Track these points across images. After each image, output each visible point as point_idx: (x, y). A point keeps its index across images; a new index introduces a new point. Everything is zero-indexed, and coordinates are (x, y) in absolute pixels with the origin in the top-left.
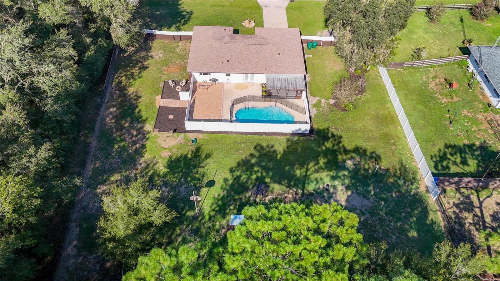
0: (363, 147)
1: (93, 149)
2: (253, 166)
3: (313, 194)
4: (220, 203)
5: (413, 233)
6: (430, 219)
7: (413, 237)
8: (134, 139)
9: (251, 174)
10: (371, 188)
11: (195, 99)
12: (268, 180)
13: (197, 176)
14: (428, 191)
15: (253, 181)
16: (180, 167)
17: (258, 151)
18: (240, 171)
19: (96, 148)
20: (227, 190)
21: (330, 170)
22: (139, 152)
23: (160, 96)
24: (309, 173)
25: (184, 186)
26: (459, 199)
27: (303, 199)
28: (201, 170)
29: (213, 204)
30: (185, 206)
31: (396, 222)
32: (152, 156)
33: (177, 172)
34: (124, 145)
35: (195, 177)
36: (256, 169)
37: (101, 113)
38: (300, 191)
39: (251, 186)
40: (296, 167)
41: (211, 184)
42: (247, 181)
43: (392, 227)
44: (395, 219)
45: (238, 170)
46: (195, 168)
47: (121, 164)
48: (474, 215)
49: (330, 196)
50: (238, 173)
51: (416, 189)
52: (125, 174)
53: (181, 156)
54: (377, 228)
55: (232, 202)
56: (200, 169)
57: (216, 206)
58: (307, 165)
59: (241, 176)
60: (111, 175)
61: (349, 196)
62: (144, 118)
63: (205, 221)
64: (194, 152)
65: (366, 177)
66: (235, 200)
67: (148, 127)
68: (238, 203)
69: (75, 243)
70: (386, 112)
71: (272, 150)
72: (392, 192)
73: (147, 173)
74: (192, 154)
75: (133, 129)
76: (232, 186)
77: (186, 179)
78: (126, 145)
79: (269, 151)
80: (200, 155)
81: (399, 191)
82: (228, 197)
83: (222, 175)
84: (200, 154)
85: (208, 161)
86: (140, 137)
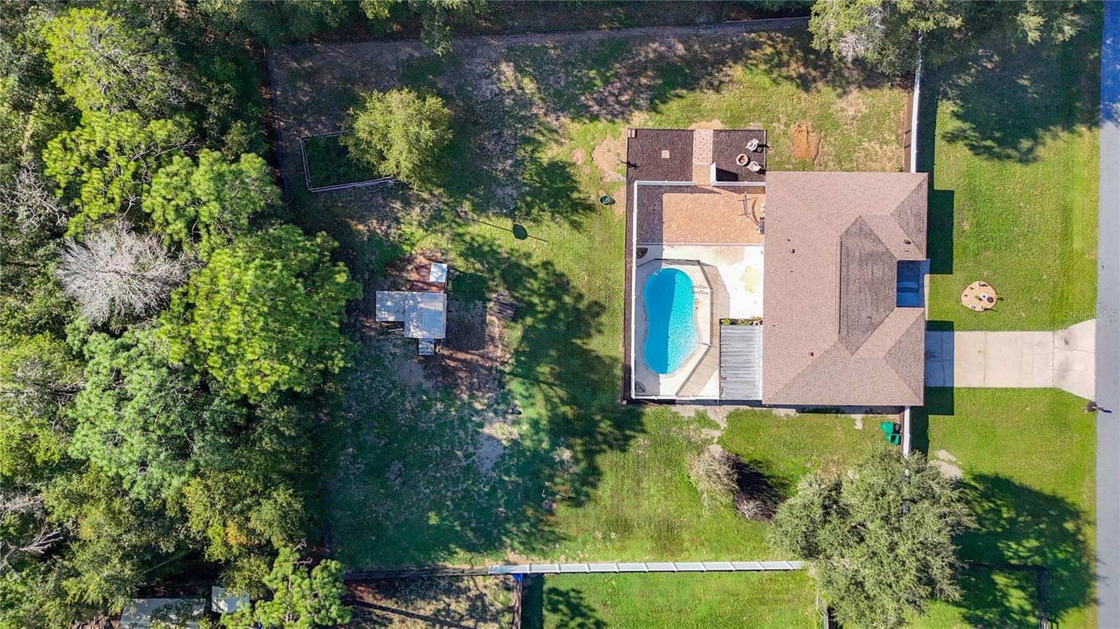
0: (600, 484)
1: (585, 37)
2: (558, 298)
3: (503, 388)
4: (486, 248)
5: (434, 520)
6: (458, 550)
7: (428, 518)
8: (611, 100)
9: (540, 295)
10: (514, 478)
11: (715, 192)
12: (529, 320)
13: (535, 211)
14: (508, 563)
15: (526, 298)
16: (552, 182)
17: (590, 306)
18: (546, 277)
19: (587, 42)
20: (509, 258)
21: (551, 420)
22: (581, 112)
23: (721, 127)
24: (543, 386)
25: (515, 192)
26: (492, 605)
27: (494, 372)
28: (547, 216)
29: (484, 237)
30: (479, 197)
31: (453, 501)
32: (574, 135)
33: (541, 180)
34: (596, 85)
35: (533, 208)
36: (551, 303)
37: (670, 31)
38: (508, 369)
39: (517, 295)
40: (557, 368)
41: (520, 233)
42: (526, 288)
43: (443, 492)
44: (457, 500)
45: (547, 274)
46: (550, 206)
47: (554, 88)
48: (463, 616)
49: (500, 413)
50: (542, 274)
51: (511, 546)
52: (535, 99)
53: (575, 182)
54: (444, 472)
55: (486, 266)
56: (550, 214)
57: (480, 243)
58: (560, 386)
59: (536, 279)
60: (534, 78)
61: (499, 441)
62: (661, 107)
63: (454, 228)
64: (584, 202)
65: (536, 475)
66: (491, 271)
67: (640, 119)
68: (486, 275)
69: (417, 55)
70: (687, 545)
71: (593, 332)
72: (505, 508)
73: (539, 132)
74: (579, 198)
75: (635, 93)
76: (518, 266)
77: (528, 194)
78: (595, 88)
79: (589, 325)
80: (577, 212)
81: (507, 519)
82: (497, 260)
83: (537, 250)
84: (580, 211)
85: (567, 225)
86: (615, 109)
